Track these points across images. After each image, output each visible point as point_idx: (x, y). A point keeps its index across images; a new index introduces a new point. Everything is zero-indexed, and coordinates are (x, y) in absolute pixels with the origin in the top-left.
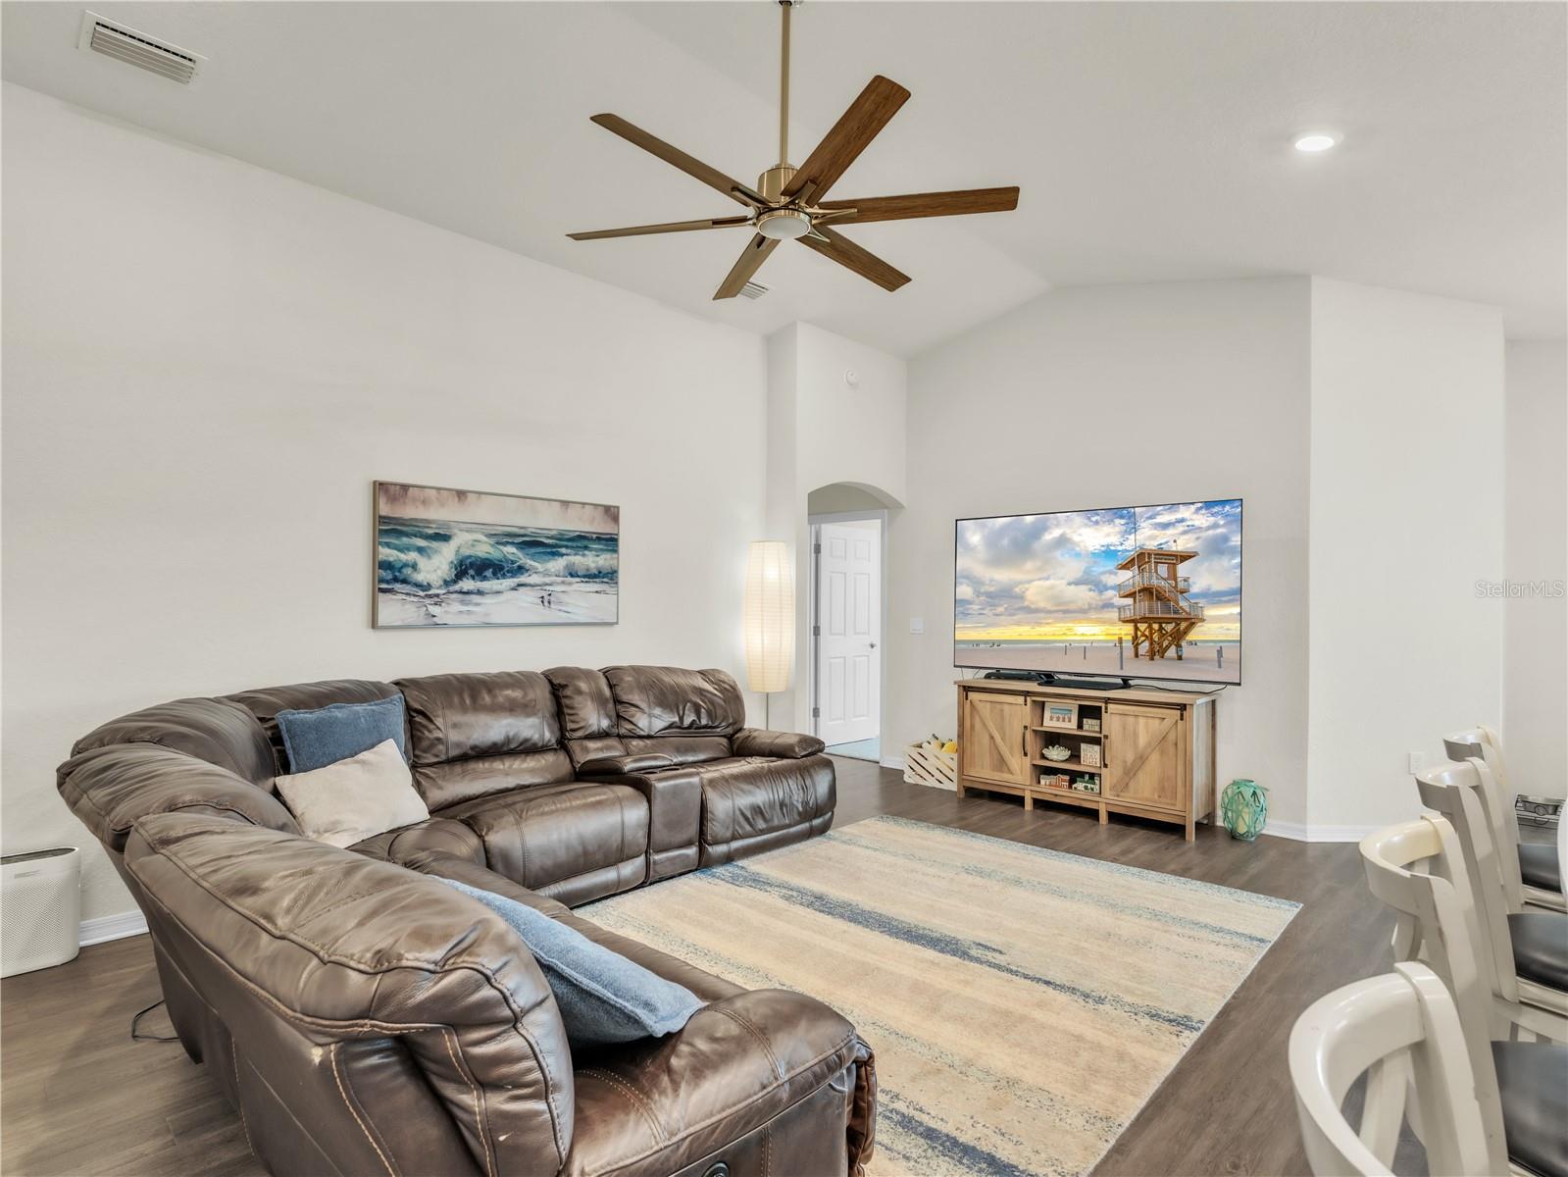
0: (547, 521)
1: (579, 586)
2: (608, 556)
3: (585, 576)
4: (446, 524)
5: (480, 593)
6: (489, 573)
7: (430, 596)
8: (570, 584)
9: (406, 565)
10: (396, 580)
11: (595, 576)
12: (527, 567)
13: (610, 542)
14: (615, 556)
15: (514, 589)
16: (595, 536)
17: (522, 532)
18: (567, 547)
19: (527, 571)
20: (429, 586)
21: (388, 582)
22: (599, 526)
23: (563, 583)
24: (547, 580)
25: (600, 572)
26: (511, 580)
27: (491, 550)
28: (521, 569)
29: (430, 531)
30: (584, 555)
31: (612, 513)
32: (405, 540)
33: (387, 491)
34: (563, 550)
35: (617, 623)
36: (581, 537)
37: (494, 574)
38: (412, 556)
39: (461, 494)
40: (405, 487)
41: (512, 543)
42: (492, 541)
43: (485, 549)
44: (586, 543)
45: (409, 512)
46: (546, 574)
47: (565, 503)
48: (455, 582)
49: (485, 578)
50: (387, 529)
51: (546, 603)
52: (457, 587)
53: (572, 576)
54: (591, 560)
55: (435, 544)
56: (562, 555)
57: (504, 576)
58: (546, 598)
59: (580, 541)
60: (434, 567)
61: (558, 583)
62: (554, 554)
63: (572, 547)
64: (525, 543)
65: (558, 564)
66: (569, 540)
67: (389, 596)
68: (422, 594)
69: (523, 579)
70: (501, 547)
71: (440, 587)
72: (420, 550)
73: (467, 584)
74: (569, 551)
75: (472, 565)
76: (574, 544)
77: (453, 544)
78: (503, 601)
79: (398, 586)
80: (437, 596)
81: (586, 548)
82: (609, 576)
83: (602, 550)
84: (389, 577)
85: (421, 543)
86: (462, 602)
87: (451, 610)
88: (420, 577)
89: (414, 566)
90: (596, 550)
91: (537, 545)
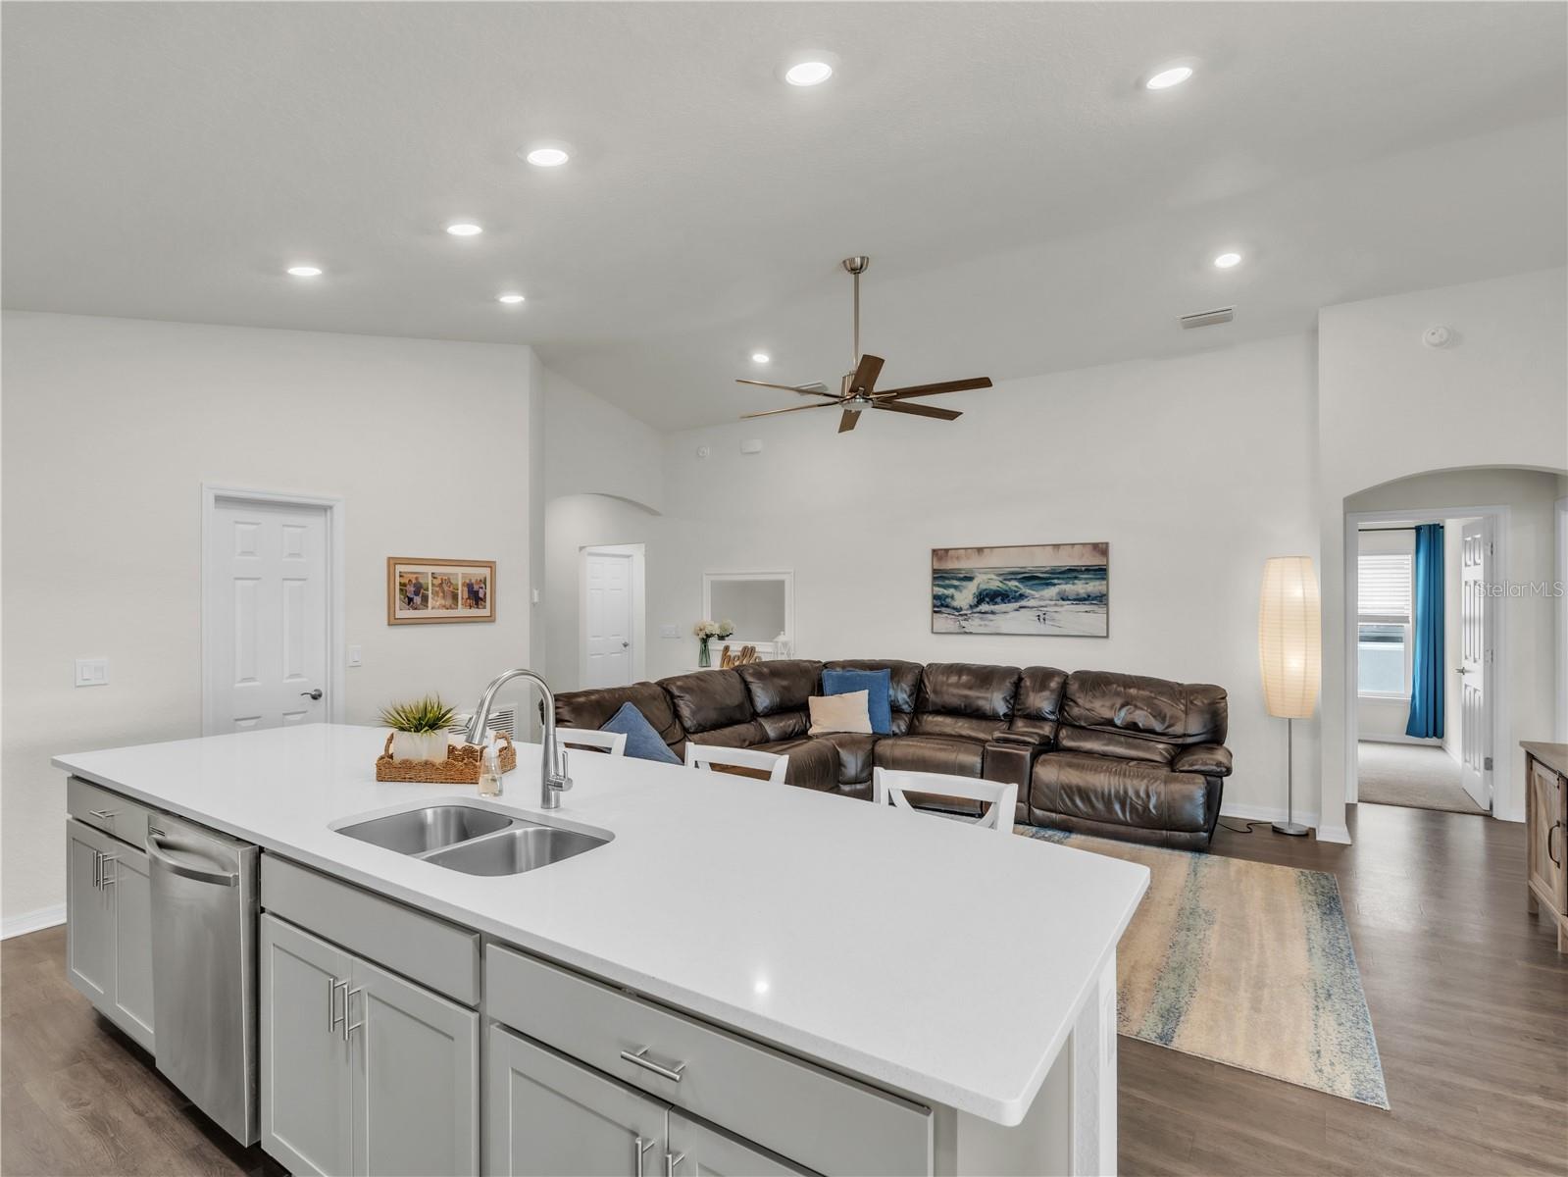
0: (1043, 561)
1: (1067, 606)
2: (1097, 583)
3: (1075, 600)
4: (971, 570)
5: (993, 613)
6: (999, 600)
7: (961, 615)
8: (1062, 606)
9: (947, 597)
10: (942, 605)
11: (1085, 599)
12: (1026, 594)
13: (1101, 572)
14: (1105, 582)
15: (1017, 610)
16: (1083, 568)
17: (1023, 570)
18: (1058, 578)
19: (1027, 597)
20: (961, 609)
21: (938, 607)
22: (1092, 560)
23: (1056, 605)
24: (1042, 603)
25: (1089, 596)
26: (1015, 604)
27: (1001, 585)
28: (1022, 597)
29: (962, 576)
30: (1073, 584)
31: (1102, 549)
32: (947, 582)
33: (937, 554)
34: (1056, 581)
35: (1107, 637)
36: (1070, 570)
37: (1003, 600)
38: (951, 591)
39: (980, 550)
40: (947, 551)
41: (1016, 579)
42: (1001, 579)
43: (995, 584)
44: (1074, 574)
45: (950, 565)
46: (1041, 599)
47: (1057, 546)
48: (976, 606)
49: (996, 603)
50: (940, 576)
51: (1042, 620)
52: (978, 609)
53: (1063, 600)
54: (1080, 587)
55: (964, 583)
56: (1055, 585)
57: (1009, 602)
58: (1042, 617)
59: (1071, 573)
60: (964, 597)
61: (1050, 605)
62: (1048, 584)
63: (1063, 579)
64: (1024, 578)
65: (1052, 591)
66: (1060, 573)
67: (938, 615)
68: (957, 613)
69: (1023, 603)
70: (1007, 582)
71: (967, 610)
72: (956, 587)
73: (984, 607)
74: (1059, 582)
75: (987, 595)
76: (1066, 576)
77: (975, 582)
78: (1009, 618)
79: (943, 609)
80: (966, 615)
81: (1076, 578)
82: (1101, 599)
83: (1091, 579)
84: (940, 604)
85: (956, 583)
86: (981, 618)
87: (975, 623)
88: (955, 604)
89: (952, 597)
90: (1086, 579)
91: (1034, 579)
